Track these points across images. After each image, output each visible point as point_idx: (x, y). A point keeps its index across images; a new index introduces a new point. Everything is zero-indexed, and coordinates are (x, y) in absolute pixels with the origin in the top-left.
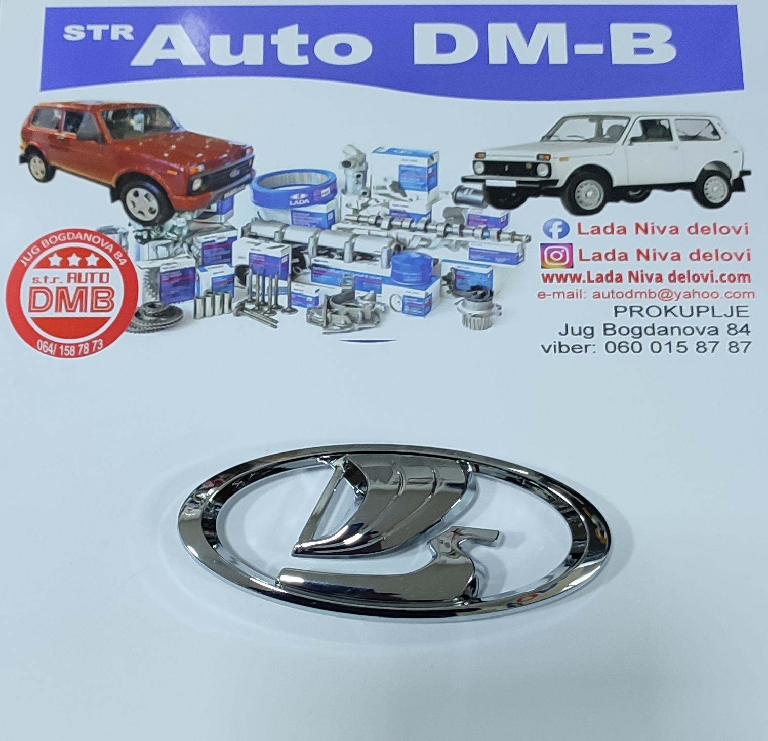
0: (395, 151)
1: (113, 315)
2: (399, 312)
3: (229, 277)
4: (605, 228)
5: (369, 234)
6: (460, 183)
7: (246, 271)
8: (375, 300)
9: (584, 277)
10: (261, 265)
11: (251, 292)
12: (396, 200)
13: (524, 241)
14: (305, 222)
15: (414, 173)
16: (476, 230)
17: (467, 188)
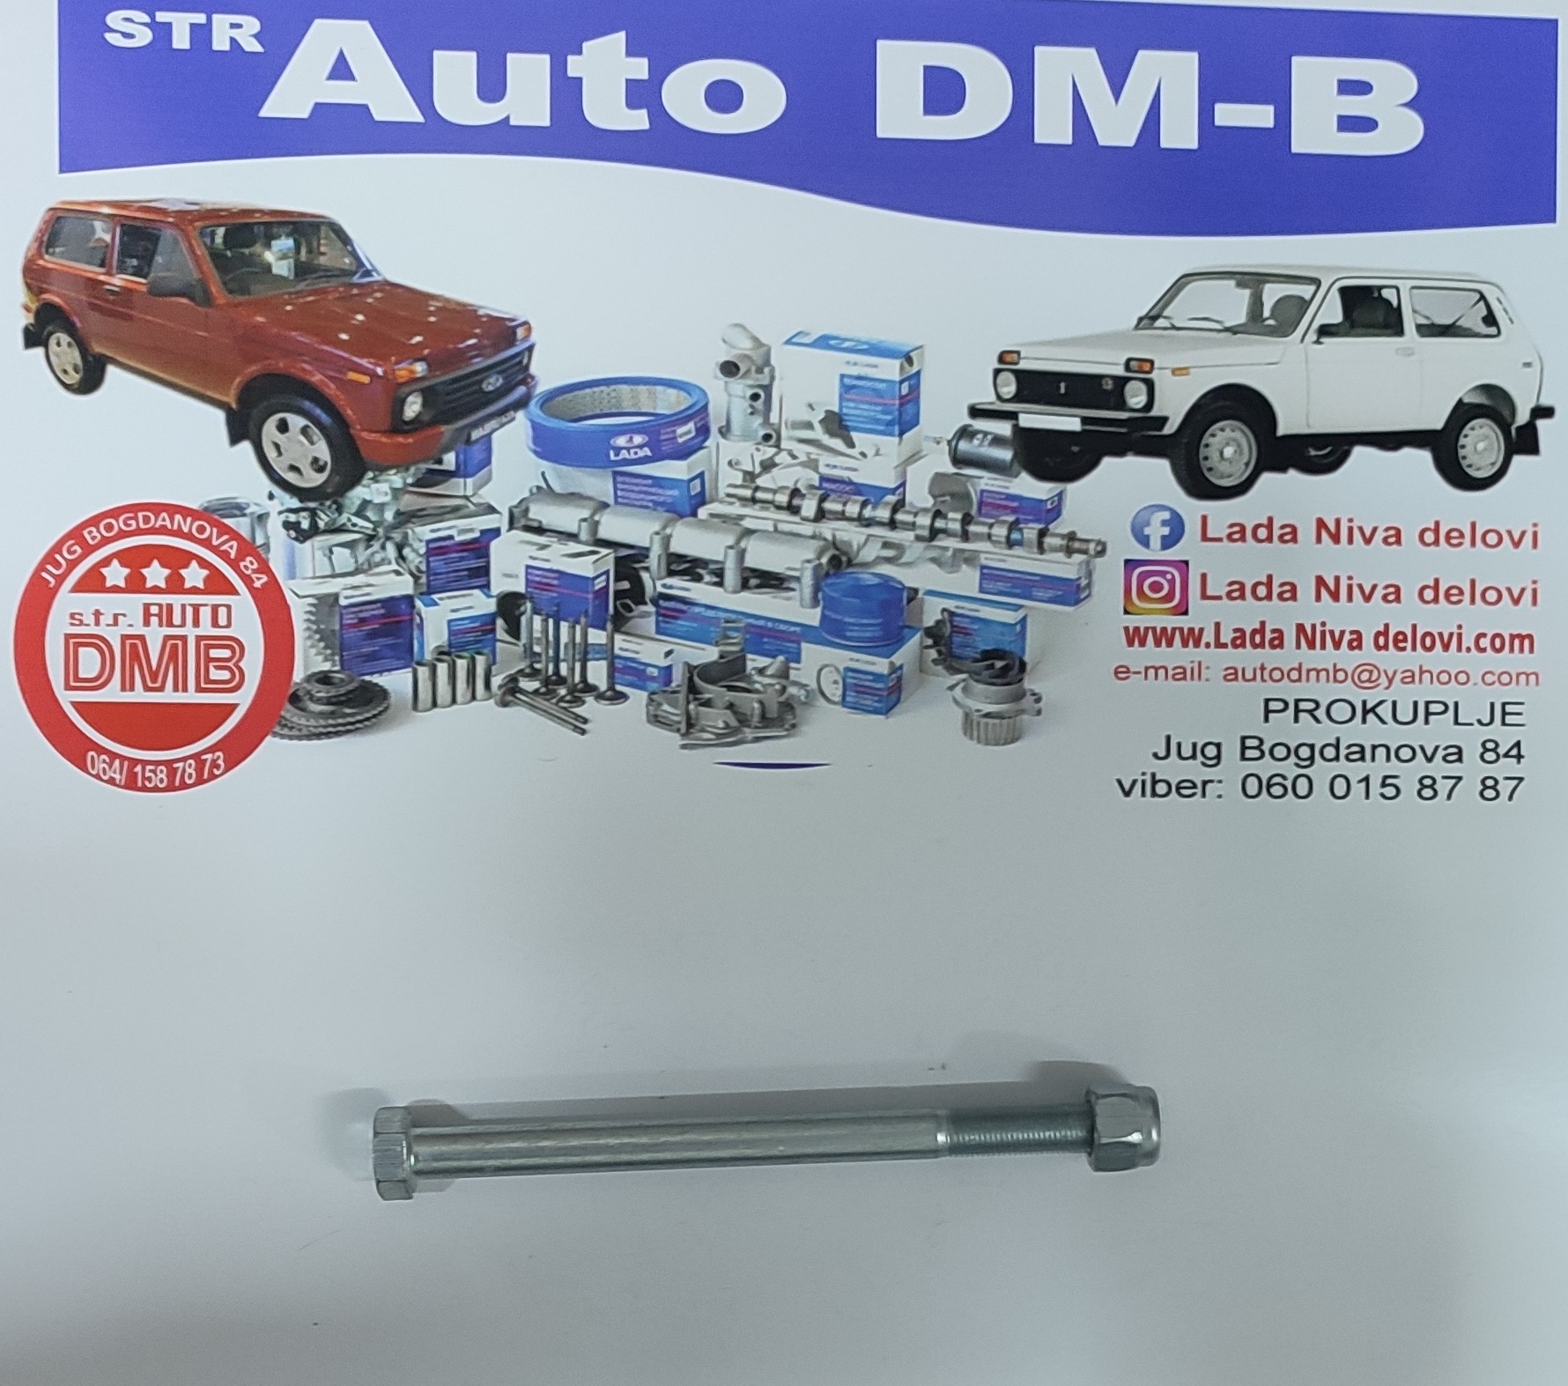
0: (832, 342)
1: (244, 699)
2: (836, 704)
3: (483, 619)
4: (1256, 529)
5: (776, 529)
6: (967, 420)
7: (520, 605)
8: (787, 677)
9: (1208, 636)
10: (551, 594)
11: (529, 653)
12: (831, 454)
13: (1092, 552)
14: (642, 500)
15: (870, 393)
16: (995, 526)
17: (980, 432)
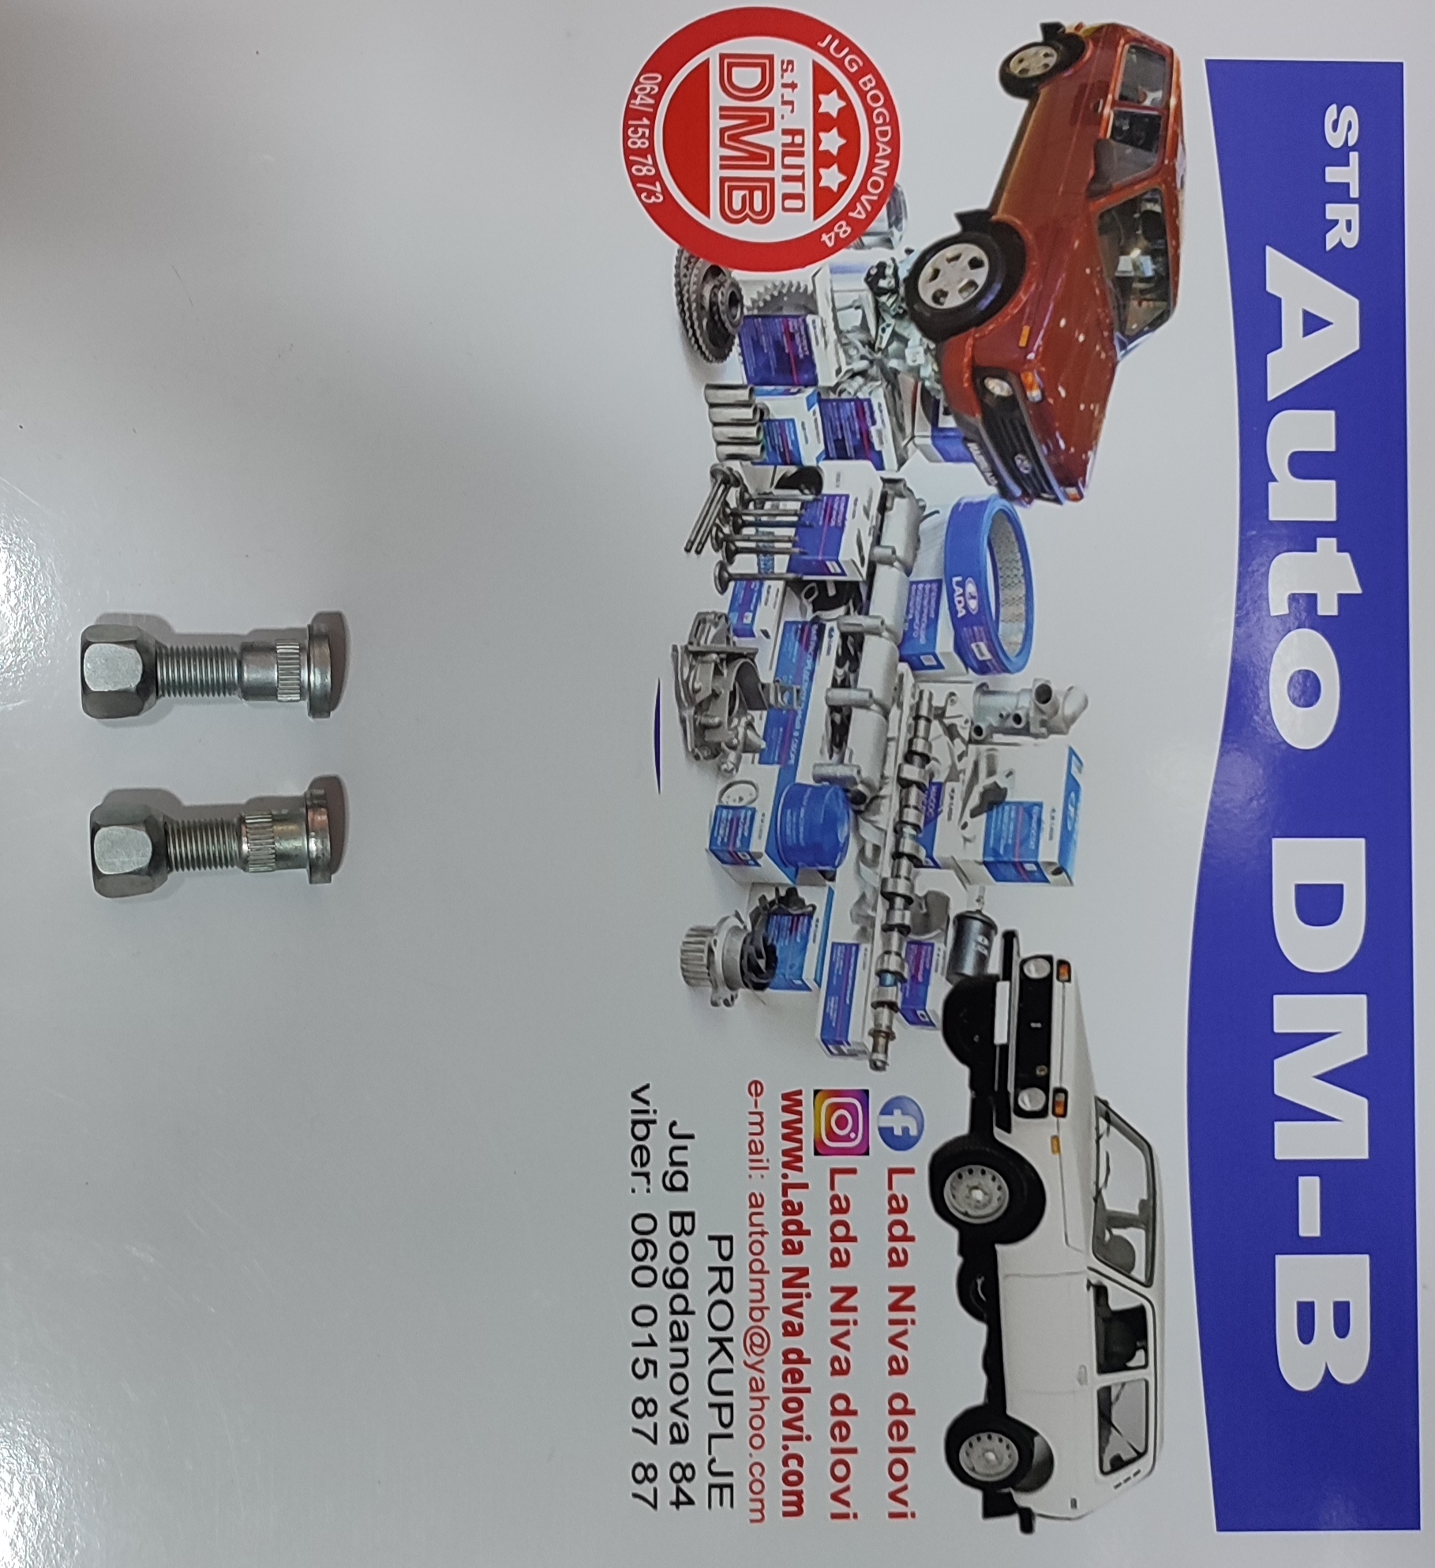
0: (1073, 795)
1: (714, 222)
2: (720, 800)
3: (796, 454)
4: (903, 1224)
5: (889, 740)
6: (1001, 930)
7: (809, 489)
8: (745, 751)
9: (794, 1177)
10: (822, 518)
11: (763, 498)
12: (964, 795)
13: (875, 1056)
14: (915, 609)
15: (1026, 832)
16: (898, 958)
17: (990, 940)
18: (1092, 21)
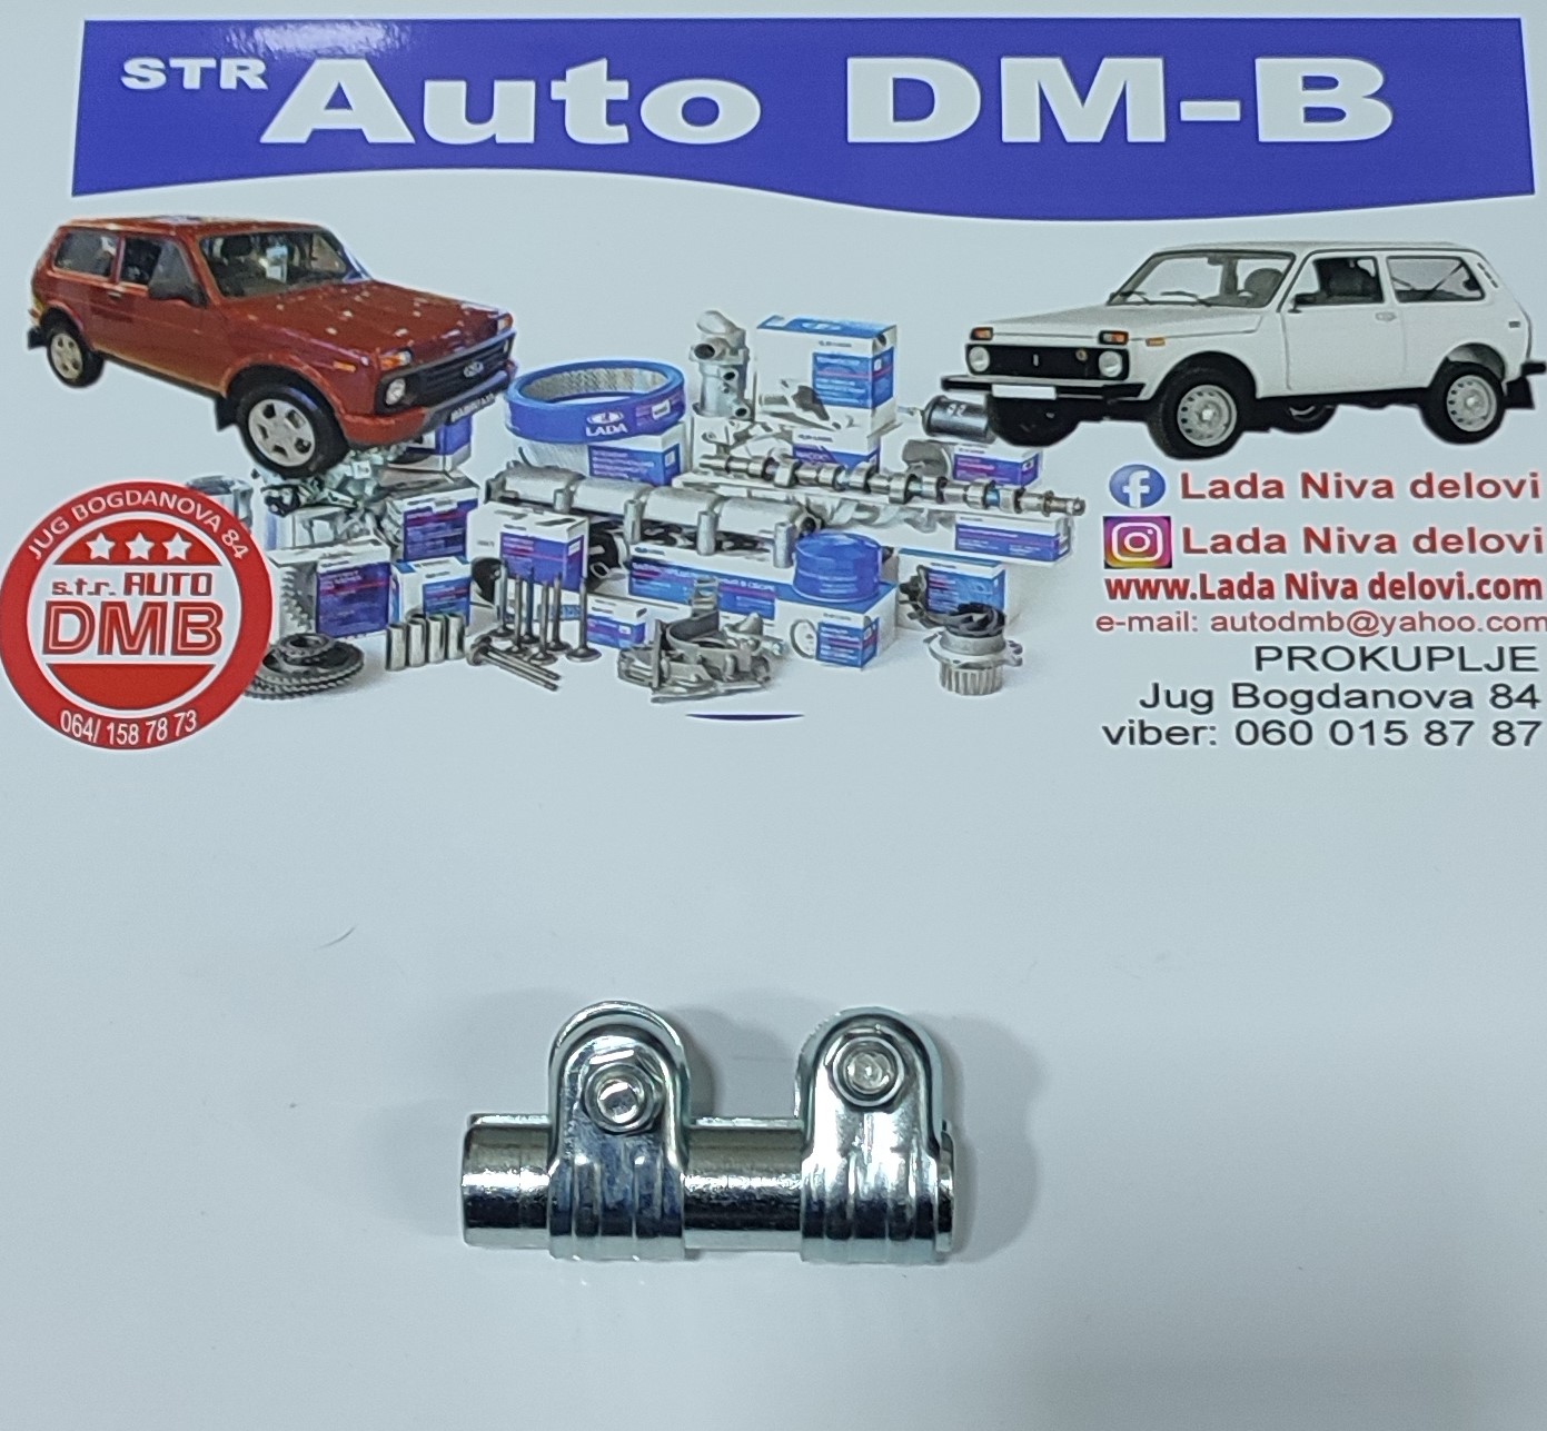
0: (806, 325)
1: (219, 660)
2: (810, 657)
3: (458, 583)
4: (1239, 484)
5: (750, 496)
6: (940, 392)
7: (495, 570)
8: (760, 632)
9: (1194, 587)
10: (525, 560)
11: (503, 615)
12: (805, 426)
13: (1070, 511)
14: (617, 471)
15: (846, 371)
16: (970, 489)
17: (953, 402)
18: (29, 301)
